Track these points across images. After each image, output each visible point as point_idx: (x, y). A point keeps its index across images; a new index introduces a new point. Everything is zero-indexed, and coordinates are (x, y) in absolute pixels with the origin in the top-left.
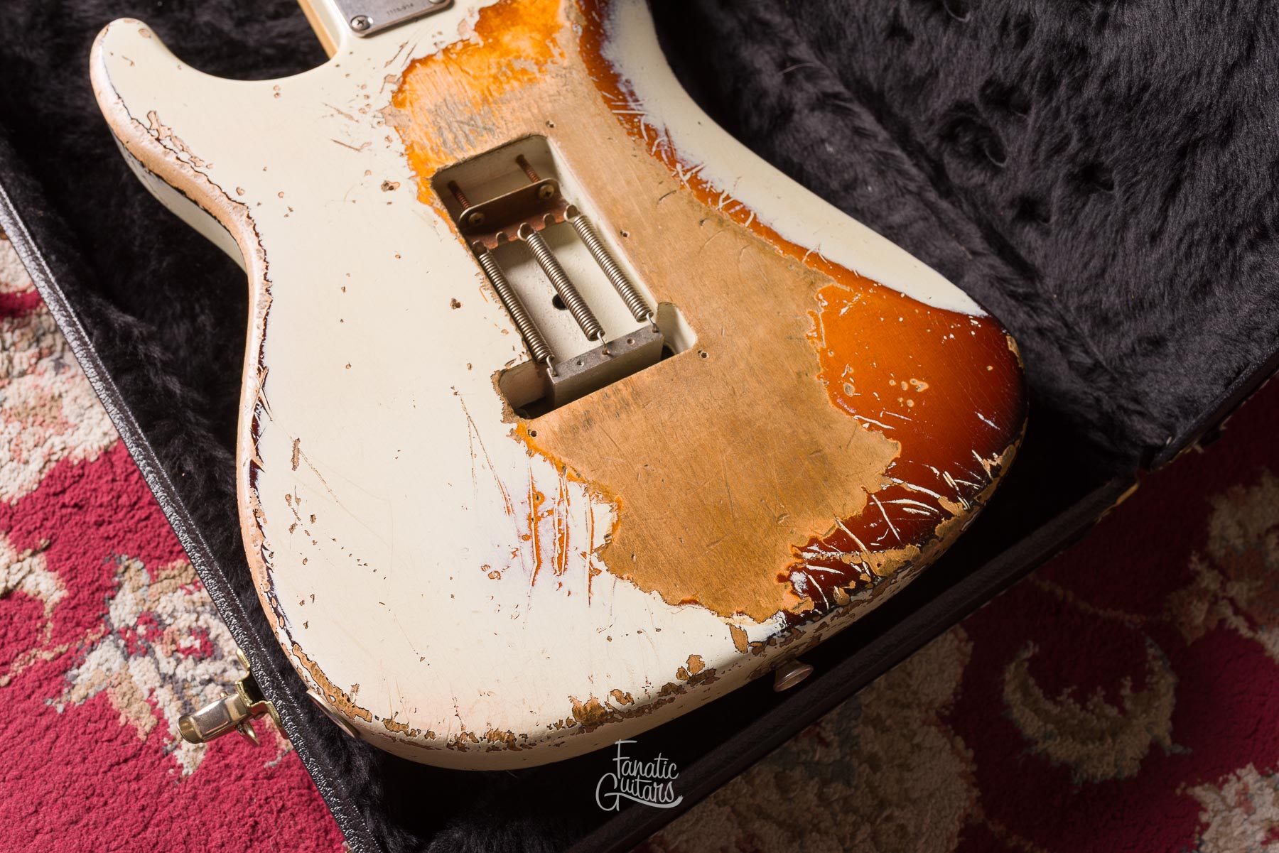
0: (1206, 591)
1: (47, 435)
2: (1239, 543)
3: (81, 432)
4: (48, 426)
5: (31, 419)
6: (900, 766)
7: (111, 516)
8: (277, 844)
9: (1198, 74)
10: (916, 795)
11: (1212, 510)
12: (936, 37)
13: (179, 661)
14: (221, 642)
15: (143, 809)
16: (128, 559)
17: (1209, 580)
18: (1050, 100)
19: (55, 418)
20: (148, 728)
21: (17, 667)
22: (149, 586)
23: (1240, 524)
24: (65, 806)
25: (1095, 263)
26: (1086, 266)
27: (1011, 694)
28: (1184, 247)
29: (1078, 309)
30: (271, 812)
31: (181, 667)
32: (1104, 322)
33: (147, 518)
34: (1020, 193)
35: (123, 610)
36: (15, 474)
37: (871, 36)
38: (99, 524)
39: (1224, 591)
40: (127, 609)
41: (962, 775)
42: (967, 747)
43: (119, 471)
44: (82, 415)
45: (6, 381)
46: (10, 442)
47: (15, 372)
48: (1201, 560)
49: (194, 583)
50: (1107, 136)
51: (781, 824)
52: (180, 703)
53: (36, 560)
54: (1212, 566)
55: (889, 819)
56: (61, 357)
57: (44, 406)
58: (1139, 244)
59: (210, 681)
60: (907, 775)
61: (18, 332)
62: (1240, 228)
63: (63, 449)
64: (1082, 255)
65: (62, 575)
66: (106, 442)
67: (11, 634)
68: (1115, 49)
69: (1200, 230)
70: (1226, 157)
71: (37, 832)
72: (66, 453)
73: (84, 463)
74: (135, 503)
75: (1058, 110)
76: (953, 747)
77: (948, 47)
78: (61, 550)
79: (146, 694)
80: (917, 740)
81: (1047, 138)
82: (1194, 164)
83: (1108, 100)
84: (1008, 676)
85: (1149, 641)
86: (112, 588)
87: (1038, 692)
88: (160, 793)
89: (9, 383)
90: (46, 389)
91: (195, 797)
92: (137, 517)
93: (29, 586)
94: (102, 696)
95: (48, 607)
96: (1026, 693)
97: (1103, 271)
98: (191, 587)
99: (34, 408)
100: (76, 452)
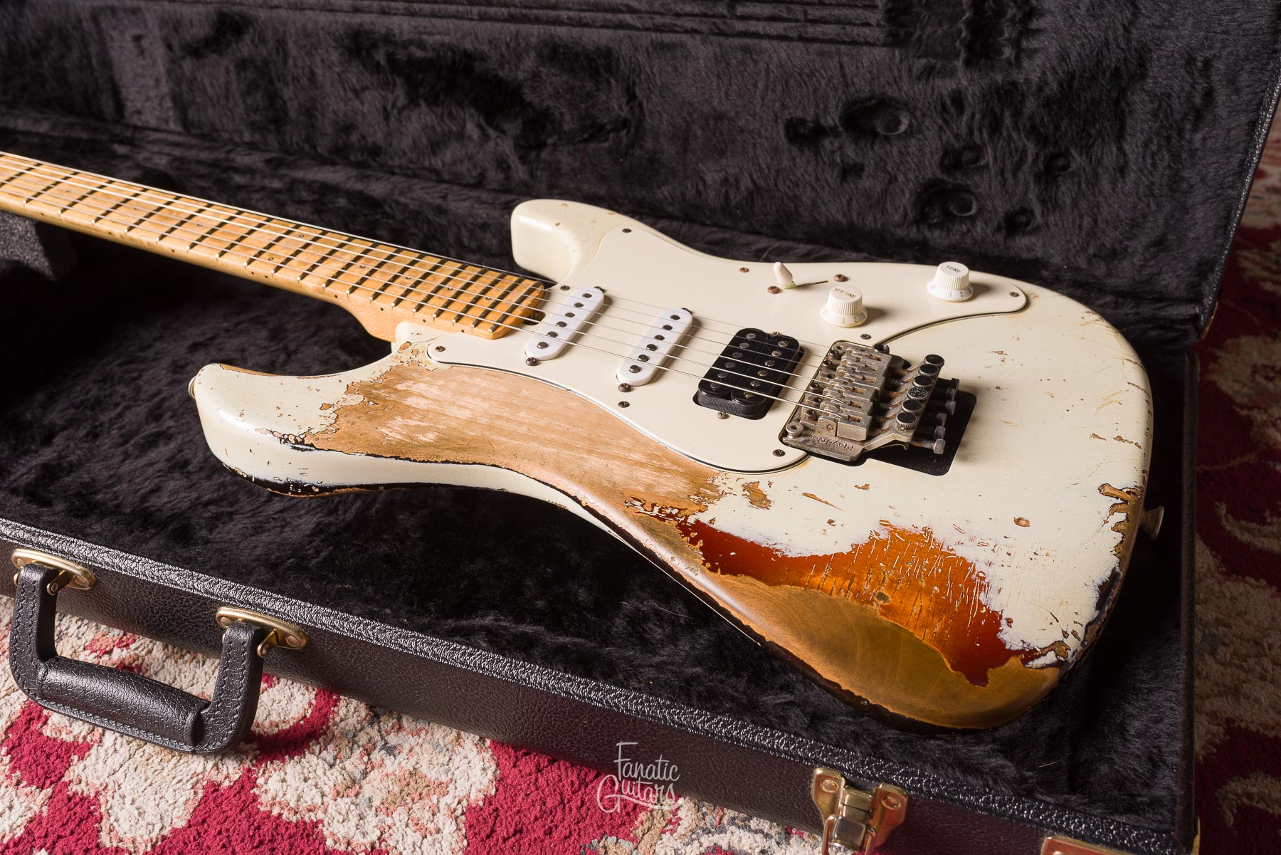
1: (435, 802)
2: (1246, 390)
3: (461, 781)
4: (428, 795)
5: (409, 799)
6: (1238, 615)
7: (552, 821)
9: (1107, 44)
10: (1266, 625)
11: (1214, 383)
12: (887, 153)
14: (736, 846)
16: (599, 842)
17: (1258, 416)
18: (1001, 134)
19: (427, 786)
22: (636, 848)
23: (1236, 381)
25: (1087, 221)
26: (1080, 227)
27: (1242, 536)
28: (1149, 161)
29: (1090, 262)
32: (1114, 255)
33: (583, 803)
34: (1003, 215)
36: (438, 845)
37: (827, 189)
38: (549, 833)
39: (1271, 416)
41: (1273, 596)
42: (1257, 580)
44: (449, 770)
45: (357, 787)
46: (407, 825)
47: (358, 776)
49: (670, 822)
50: (1057, 128)
51: (1220, 695)
54: (1251, 409)
55: (1270, 647)
56: (386, 743)
57: (408, 784)
58: (1114, 182)
60: (1248, 617)
61: (330, 747)
62: (1182, 120)
63: (459, 803)
64: (1074, 222)
68: (1037, 69)
69: (1155, 142)
70: (1150, 84)
72: (464, 803)
73: (488, 800)
74: (562, 800)
75: (1010, 136)
76: (1251, 585)
77: (900, 152)
80: (1228, 594)
81: (1008, 163)
82: (1128, 104)
83: (1048, 103)
84: (1229, 528)
85: (1272, 464)
87: (1253, 525)
89: (360, 788)
90: (397, 772)
92: (574, 810)
96: (1250, 531)
97: (1095, 221)
98: (670, 827)
99: (402, 791)
100: (472, 797)
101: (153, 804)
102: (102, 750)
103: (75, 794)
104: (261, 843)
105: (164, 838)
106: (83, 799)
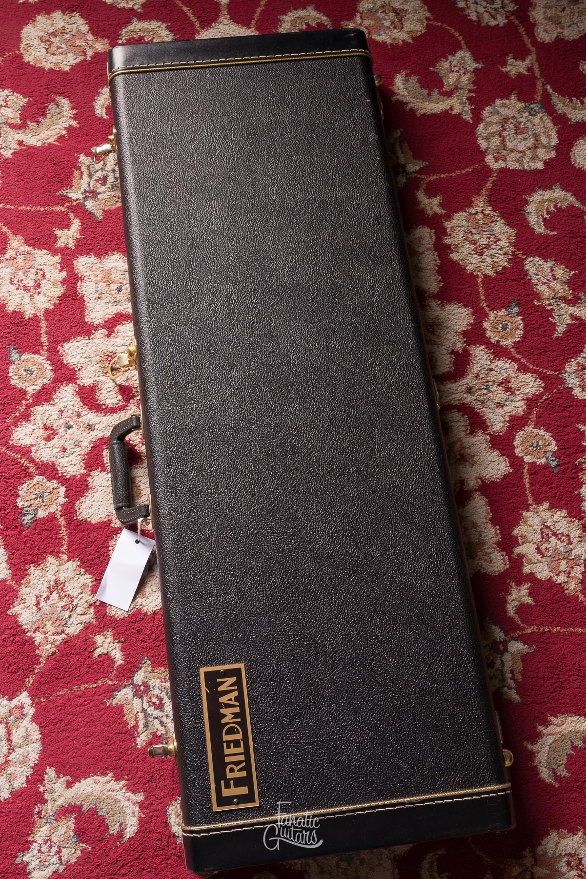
0: (525, 865)
1: (137, 596)
2: (550, 852)
3: (148, 600)
6: (371, 868)
7: (147, 640)
8: (156, 786)
13: (150, 706)
14: (165, 706)
15: (121, 753)
16: (147, 659)
17: (528, 861)
20: (132, 725)
21: (100, 683)
22: (150, 672)
24: (99, 739)
27: (425, 864)
30: (159, 774)
31: (149, 709)
33: (158, 646)
35: (139, 677)
38: (142, 641)
40: (140, 679)
42: (398, 874)
43: (155, 623)
44: (152, 593)
48: (530, 852)
49: (165, 679)
51: (319, 866)
52: (145, 721)
53: (118, 645)
56: (153, 565)
59: (157, 718)
60: (371, 872)
63: (140, 605)
65: (124, 655)
66: (155, 609)
67: (102, 670)
71: (88, 744)
72: (141, 607)
73: (146, 614)
74: (156, 639)
76: (393, 871)
78: (127, 645)
79: (136, 713)
80: (382, 862)
84: (428, 857)
86: (138, 668)
87: (435, 869)
88: (128, 750)
91: (138, 757)
93: (113, 654)
94: (122, 706)
95: (116, 665)
96: (431, 866)
98: (163, 680)
100: (144, 608)
101: (95, 508)
102: (106, 476)
103: (88, 481)
104: (99, 552)
105: (86, 521)
106: (87, 485)
